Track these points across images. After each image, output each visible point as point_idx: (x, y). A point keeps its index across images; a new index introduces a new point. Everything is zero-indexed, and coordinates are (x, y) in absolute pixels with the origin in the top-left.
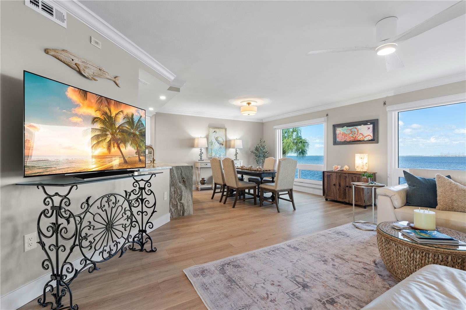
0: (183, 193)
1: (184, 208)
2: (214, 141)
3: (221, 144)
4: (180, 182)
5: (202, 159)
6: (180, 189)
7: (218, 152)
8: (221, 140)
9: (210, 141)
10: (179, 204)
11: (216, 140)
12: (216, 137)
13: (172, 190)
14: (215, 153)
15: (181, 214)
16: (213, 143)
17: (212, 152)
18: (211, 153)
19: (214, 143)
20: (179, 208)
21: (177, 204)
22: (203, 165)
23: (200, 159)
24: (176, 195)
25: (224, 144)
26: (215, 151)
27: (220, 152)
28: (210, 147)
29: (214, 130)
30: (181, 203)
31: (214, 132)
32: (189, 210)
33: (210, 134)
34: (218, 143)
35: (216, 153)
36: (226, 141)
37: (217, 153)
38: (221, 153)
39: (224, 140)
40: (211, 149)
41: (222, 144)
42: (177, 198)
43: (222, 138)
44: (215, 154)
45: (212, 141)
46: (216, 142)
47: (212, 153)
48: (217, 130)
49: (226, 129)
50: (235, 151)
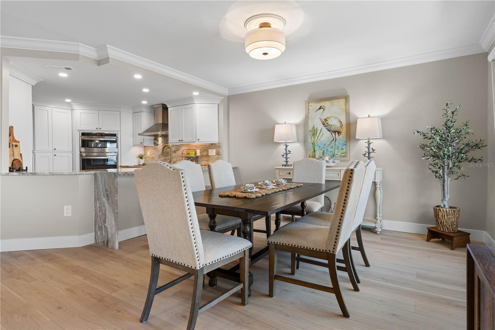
0: (107, 214)
1: (108, 236)
2: (320, 126)
3: (335, 132)
4: (104, 197)
5: (288, 163)
6: (104, 206)
7: (329, 148)
8: (334, 123)
9: (310, 128)
10: (103, 227)
11: (324, 124)
12: (324, 117)
13: (98, 205)
14: (322, 151)
15: (106, 243)
16: (317, 132)
17: (316, 149)
18: (312, 151)
19: (319, 132)
20: (104, 233)
21: (102, 227)
22: (284, 174)
23: (285, 163)
24: (101, 214)
25: (344, 131)
26: (322, 146)
27: (332, 150)
28: (310, 141)
29: (318, 106)
30: (105, 226)
31: (320, 108)
32: (112, 241)
33: (310, 115)
34: (329, 130)
35: (324, 152)
36: (349, 125)
37: (326, 151)
38: (336, 151)
39: (344, 122)
40: (313, 144)
41: (339, 133)
42: (102, 218)
43: (339, 119)
44: (321, 154)
45: (316, 127)
46: (324, 129)
47: (314, 151)
48: (326, 104)
49: (346, 98)
50: (367, 145)
